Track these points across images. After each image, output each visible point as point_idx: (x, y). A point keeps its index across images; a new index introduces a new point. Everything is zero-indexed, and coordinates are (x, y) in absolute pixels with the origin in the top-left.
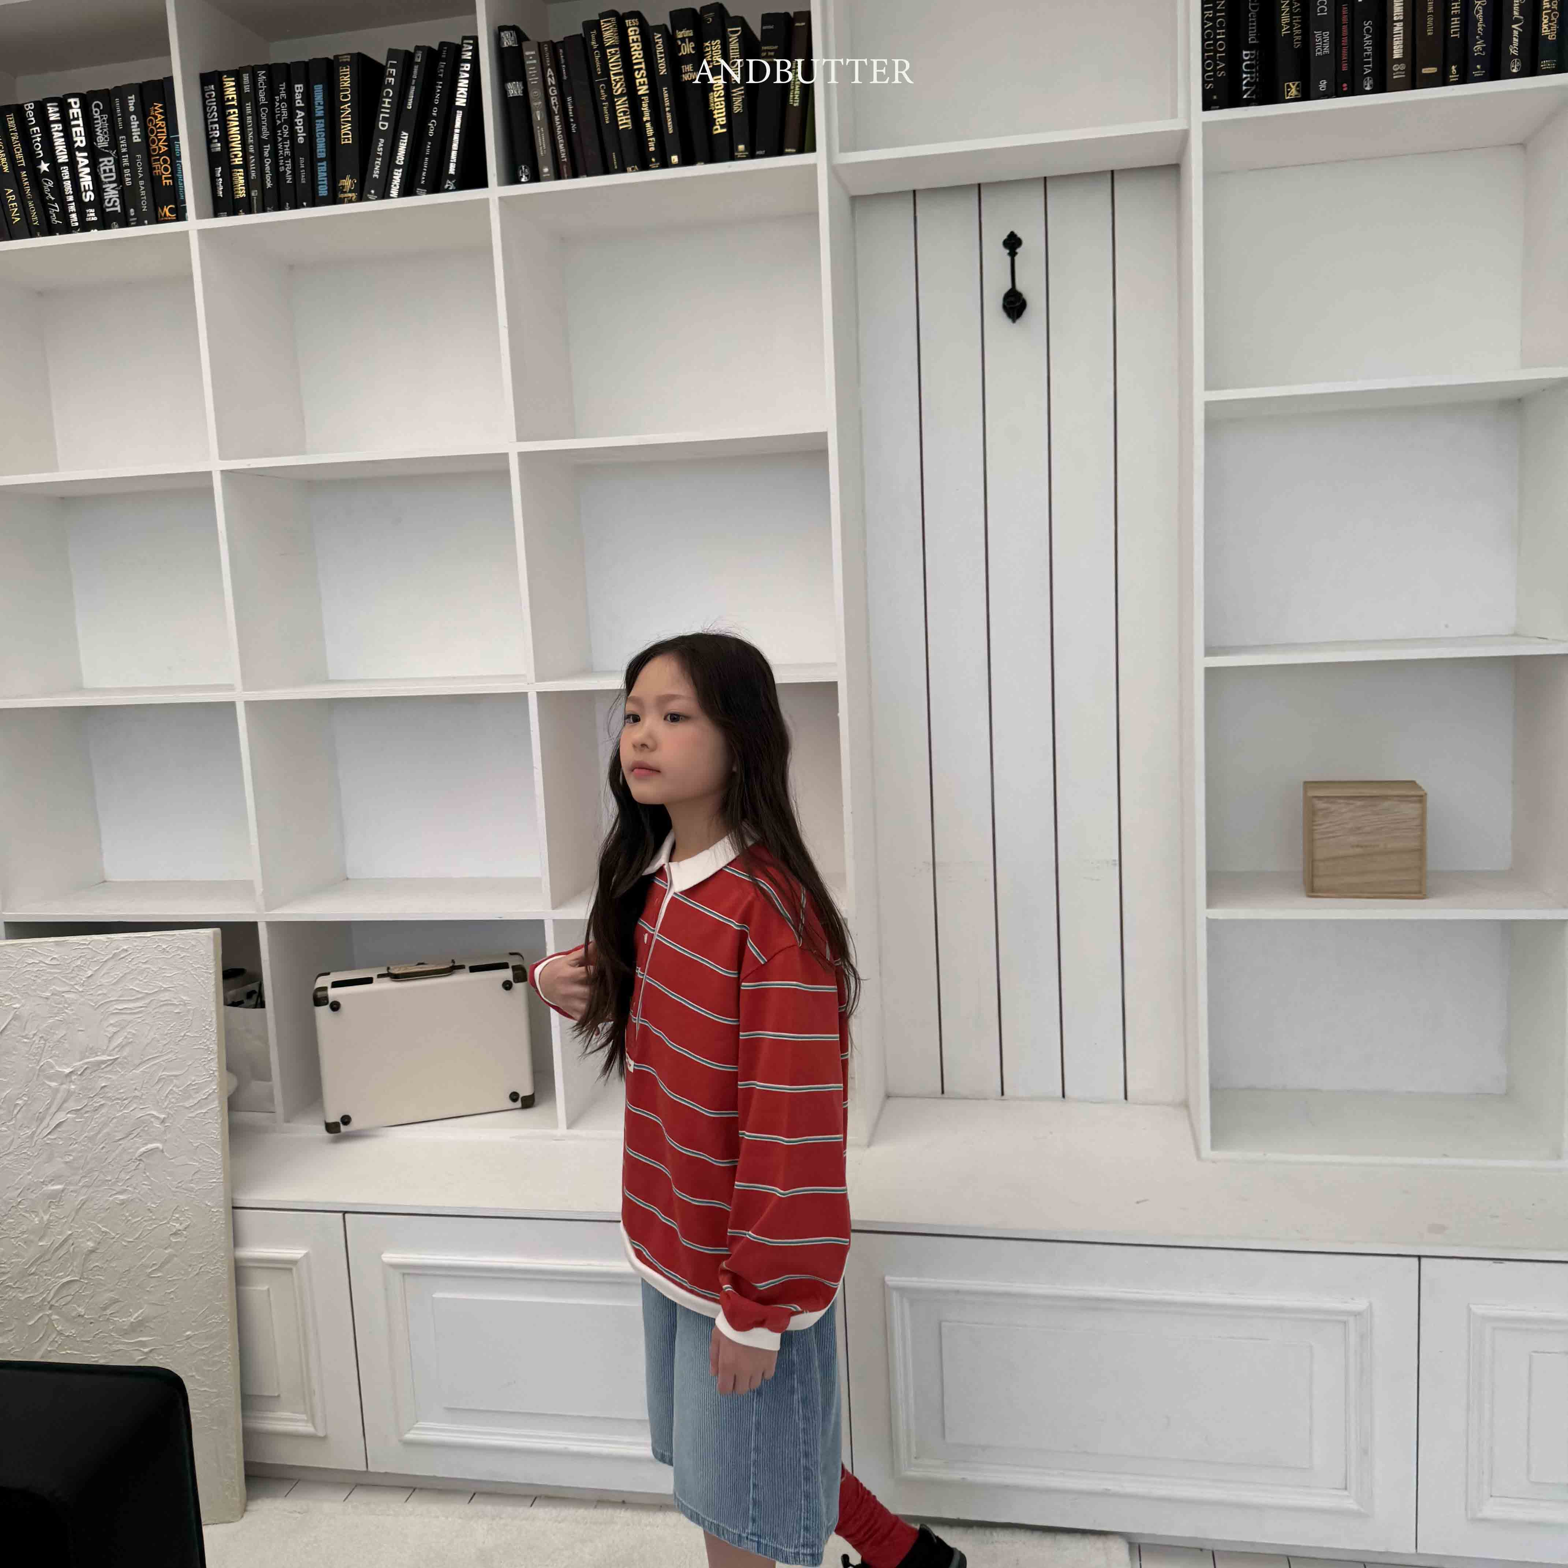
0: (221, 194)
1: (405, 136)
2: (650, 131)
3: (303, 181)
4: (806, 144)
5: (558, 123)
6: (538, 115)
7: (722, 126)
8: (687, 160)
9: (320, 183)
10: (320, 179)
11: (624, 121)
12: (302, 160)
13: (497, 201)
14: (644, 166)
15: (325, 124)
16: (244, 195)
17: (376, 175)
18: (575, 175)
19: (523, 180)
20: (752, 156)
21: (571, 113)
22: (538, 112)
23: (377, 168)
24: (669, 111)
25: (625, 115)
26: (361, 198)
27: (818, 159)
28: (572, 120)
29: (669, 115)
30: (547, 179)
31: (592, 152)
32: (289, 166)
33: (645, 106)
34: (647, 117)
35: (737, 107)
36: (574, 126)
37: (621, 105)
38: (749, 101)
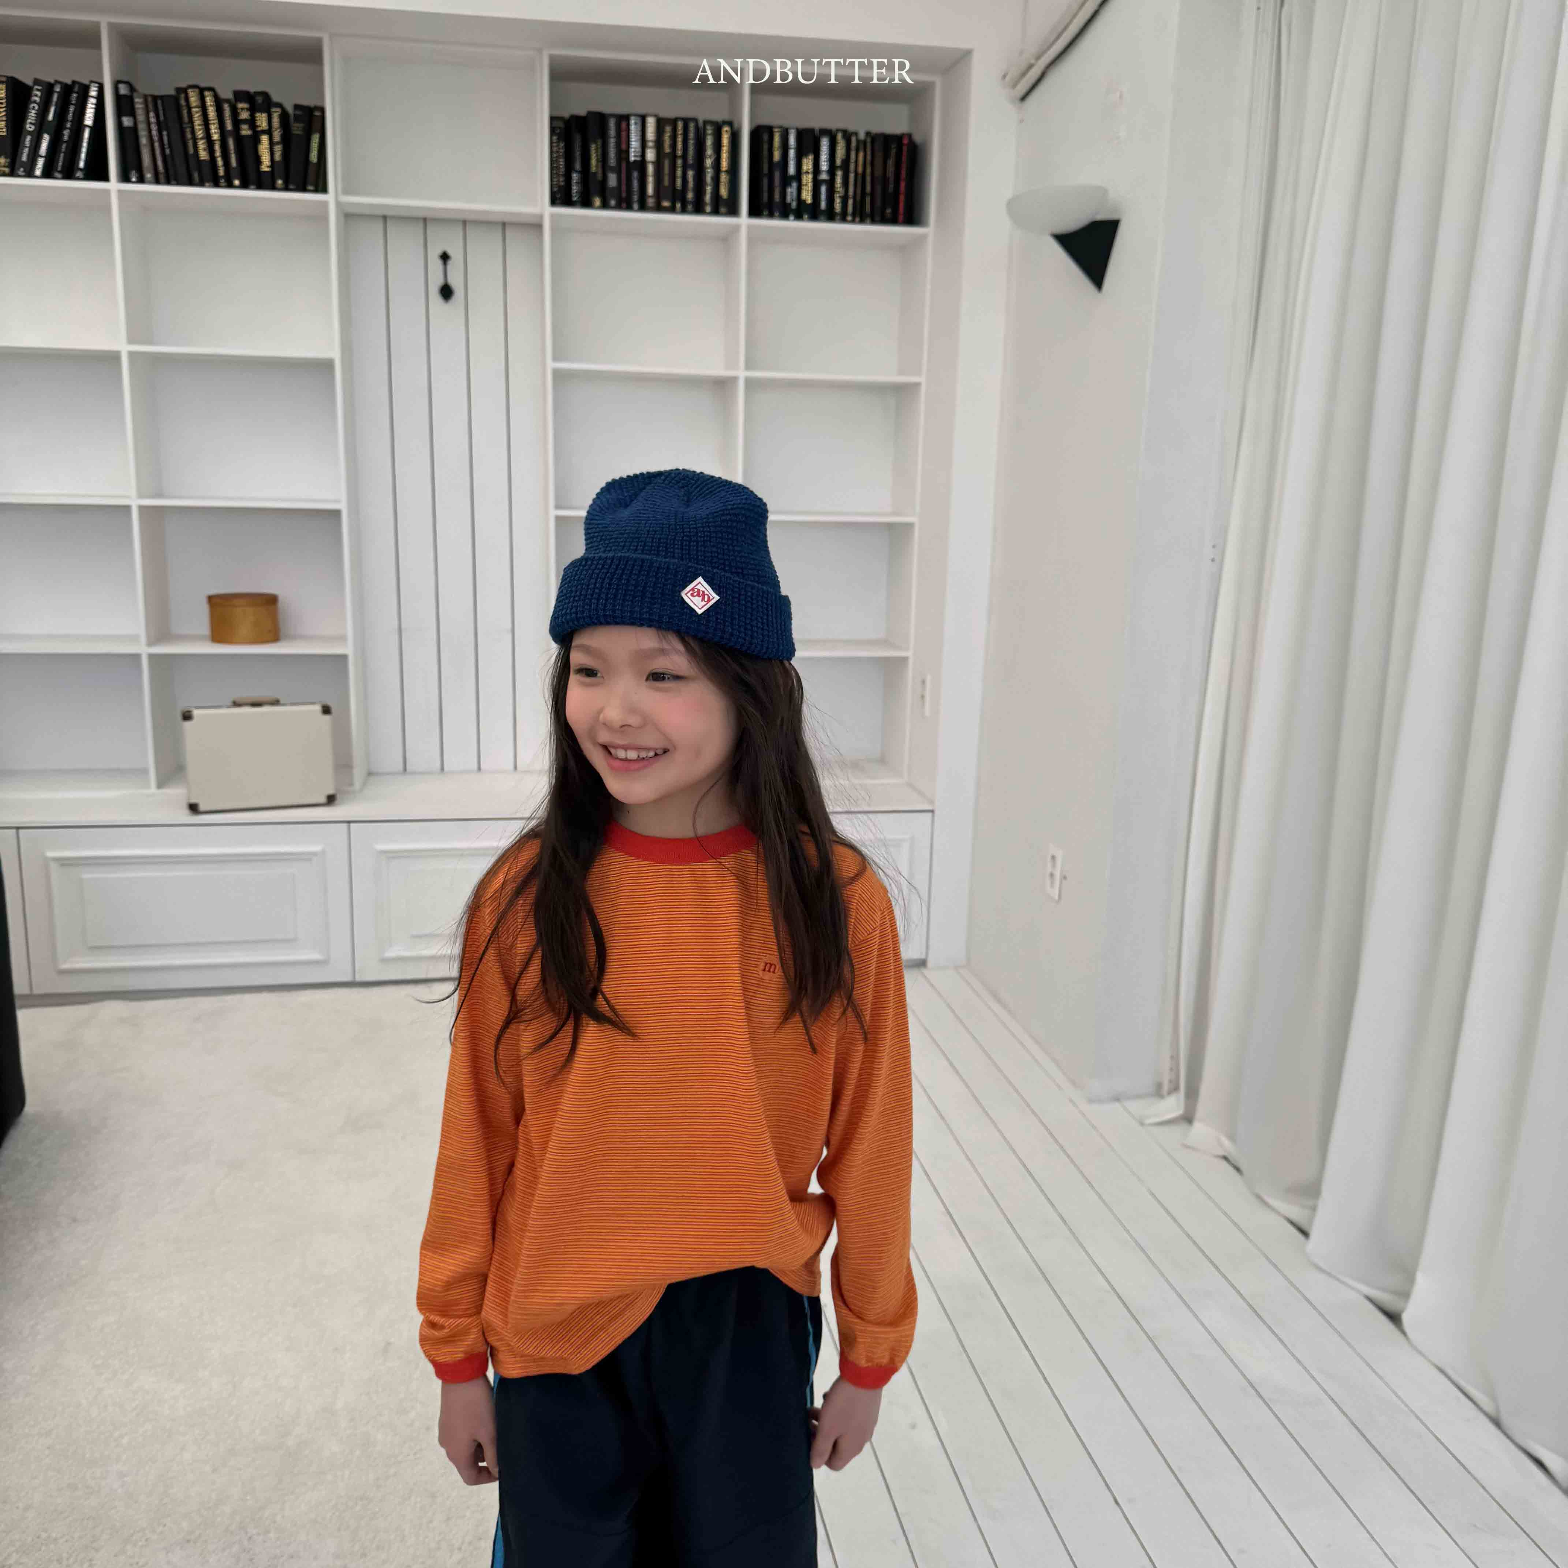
1: (46, 137)
2: (220, 162)
4: (321, 187)
5: (157, 147)
6: (144, 141)
7: (268, 167)
8: (244, 185)
11: (203, 155)
13: (115, 191)
14: (216, 184)
17: (24, 159)
18: (168, 182)
19: (134, 179)
20: (286, 189)
21: (165, 142)
22: (143, 139)
23: (25, 155)
24: (233, 153)
25: (204, 151)
26: (13, 174)
27: (329, 198)
28: (166, 146)
29: (233, 155)
30: (150, 183)
31: (182, 170)
33: (217, 147)
34: (218, 153)
35: (278, 157)
36: (168, 151)
37: (202, 145)
38: (286, 154)
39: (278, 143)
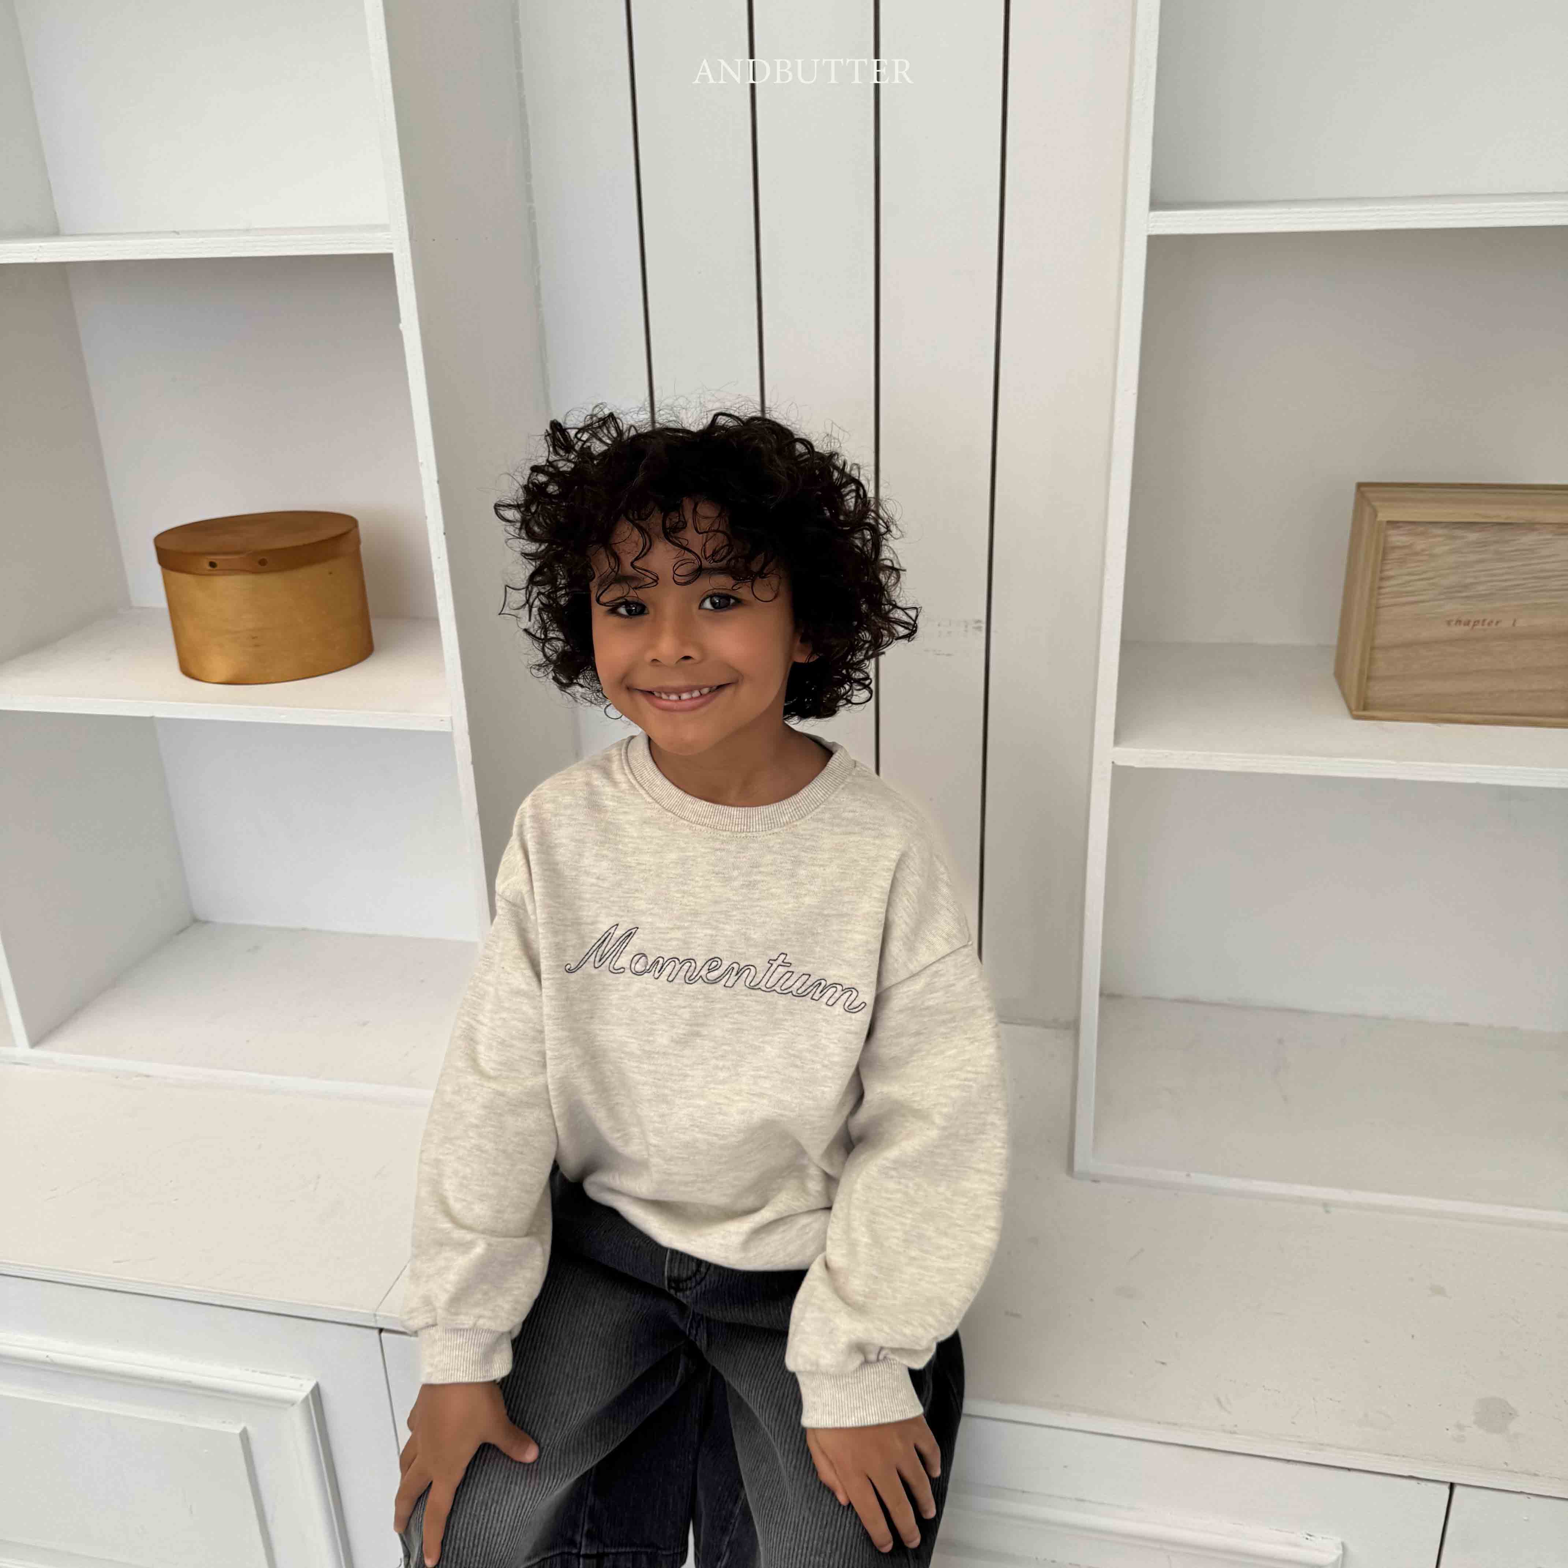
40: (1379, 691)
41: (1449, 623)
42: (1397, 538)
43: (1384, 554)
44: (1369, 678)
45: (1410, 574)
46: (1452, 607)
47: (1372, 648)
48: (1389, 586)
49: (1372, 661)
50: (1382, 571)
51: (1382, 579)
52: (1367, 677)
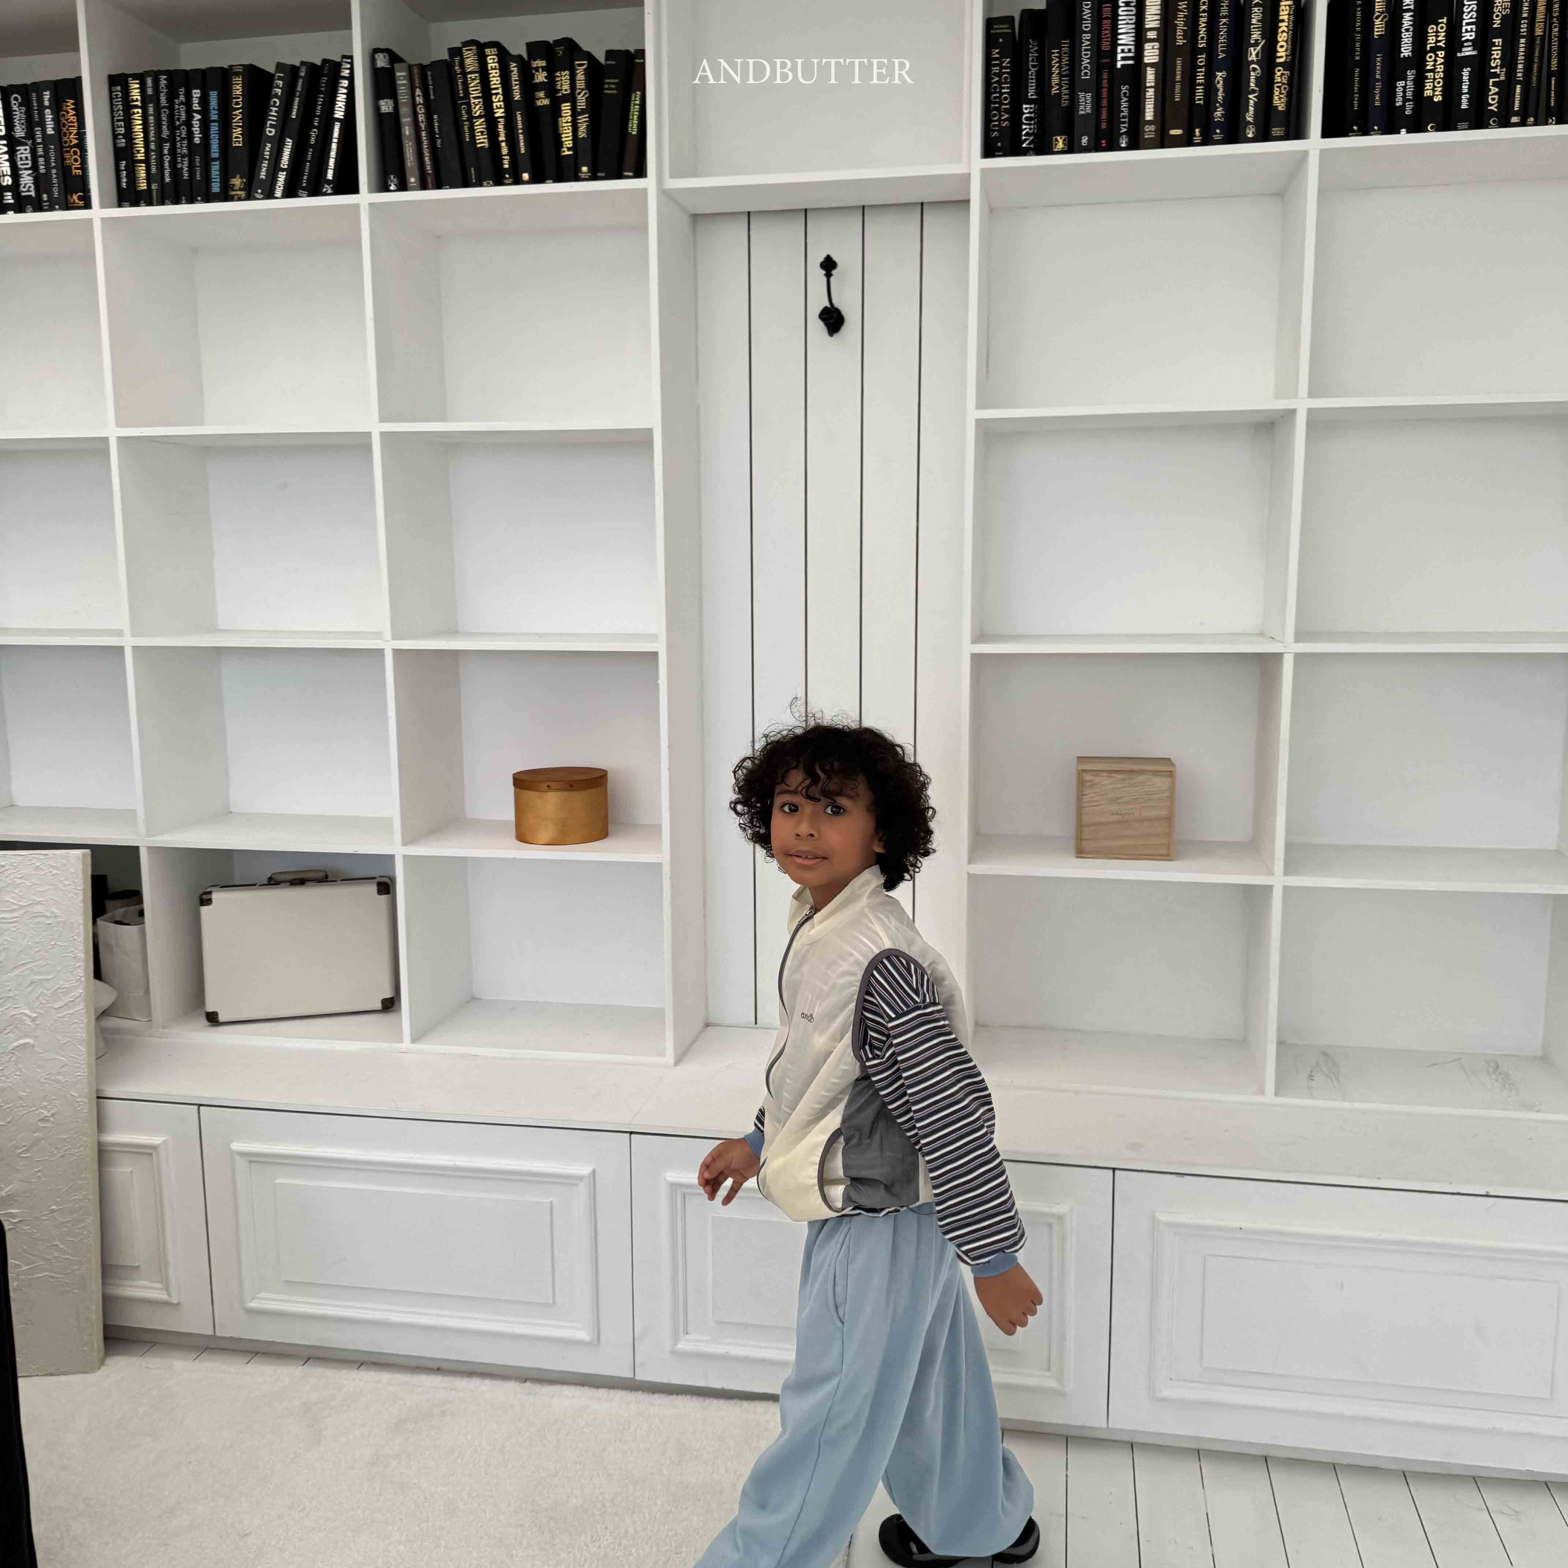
0: (124, 185)
1: (289, 142)
2: (505, 150)
3: (198, 178)
4: (638, 169)
5: (424, 138)
6: (407, 131)
7: (569, 149)
8: (537, 178)
9: (213, 180)
10: (213, 177)
11: (482, 141)
12: (198, 159)
13: (367, 206)
14: (499, 182)
15: (219, 127)
16: (145, 188)
17: (263, 175)
18: (439, 186)
19: (392, 187)
20: (594, 177)
21: (436, 130)
22: (407, 127)
23: (264, 169)
24: (522, 133)
25: (482, 135)
26: (249, 197)
27: (648, 183)
28: (437, 136)
29: (521, 137)
30: (413, 189)
31: (454, 166)
32: (186, 164)
33: (501, 128)
34: (502, 138)
35: (582, 132)
36: (439, 141)
37: (480, 125)
38: (593, 127)
39: (583, 112)
40: (1087, 845)
41: (1113, 814)
42: (1087, 777)
43: (1082, 783)
44: (1081, 839)
45: (1094, 793)
46: (1114, 807)
47: (1081, 826)
48: (1086, 798)
49: (1081, 832)
50: (1082, 791)
51: (1082, 795)
52: (1079, 839)
